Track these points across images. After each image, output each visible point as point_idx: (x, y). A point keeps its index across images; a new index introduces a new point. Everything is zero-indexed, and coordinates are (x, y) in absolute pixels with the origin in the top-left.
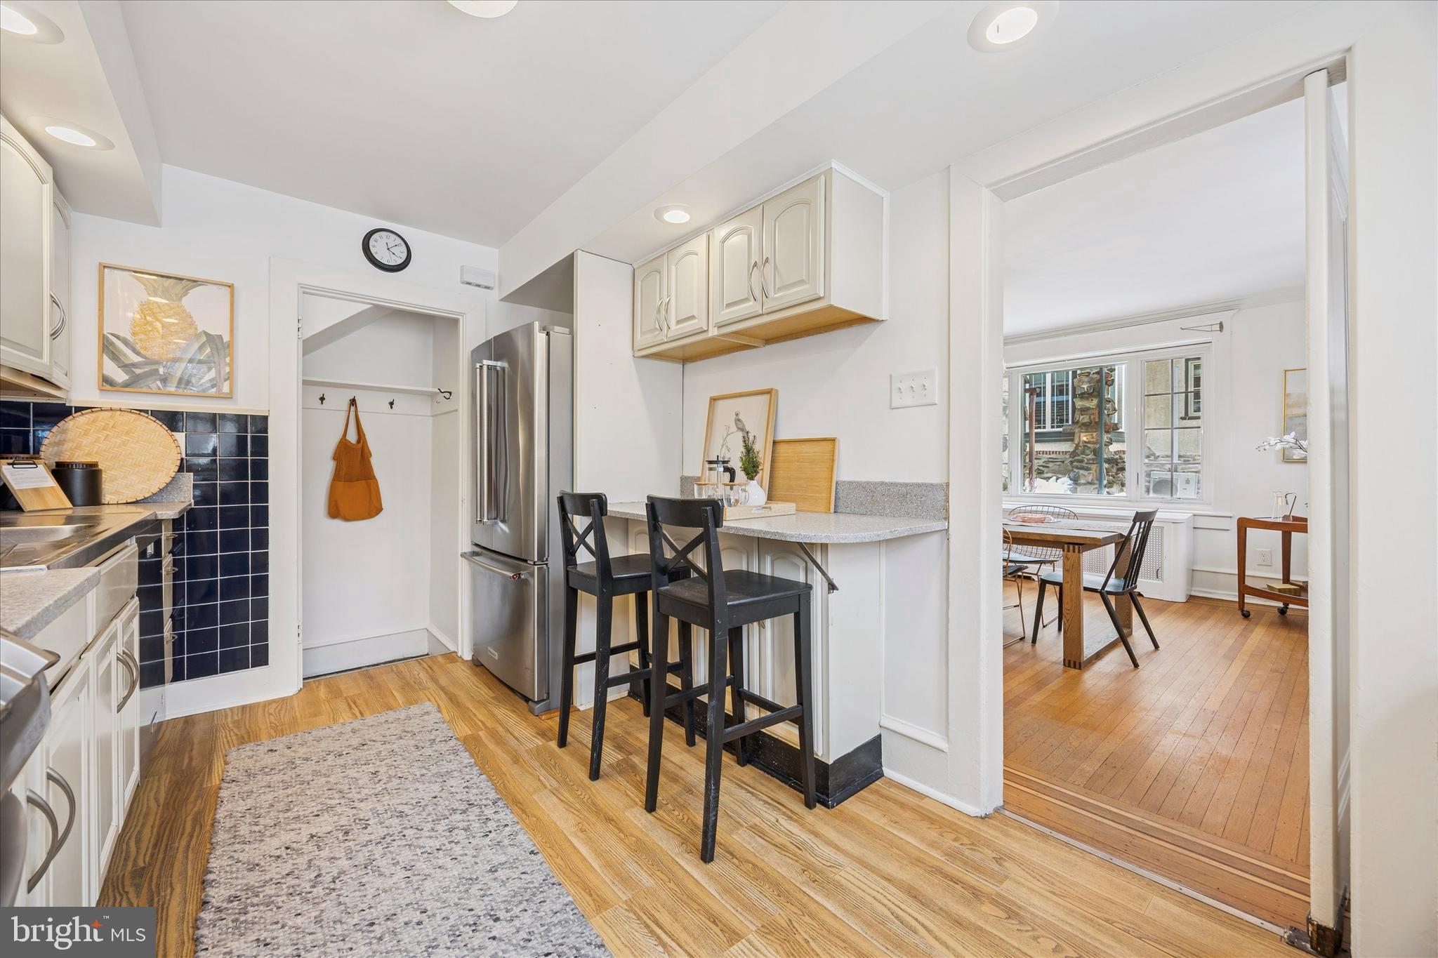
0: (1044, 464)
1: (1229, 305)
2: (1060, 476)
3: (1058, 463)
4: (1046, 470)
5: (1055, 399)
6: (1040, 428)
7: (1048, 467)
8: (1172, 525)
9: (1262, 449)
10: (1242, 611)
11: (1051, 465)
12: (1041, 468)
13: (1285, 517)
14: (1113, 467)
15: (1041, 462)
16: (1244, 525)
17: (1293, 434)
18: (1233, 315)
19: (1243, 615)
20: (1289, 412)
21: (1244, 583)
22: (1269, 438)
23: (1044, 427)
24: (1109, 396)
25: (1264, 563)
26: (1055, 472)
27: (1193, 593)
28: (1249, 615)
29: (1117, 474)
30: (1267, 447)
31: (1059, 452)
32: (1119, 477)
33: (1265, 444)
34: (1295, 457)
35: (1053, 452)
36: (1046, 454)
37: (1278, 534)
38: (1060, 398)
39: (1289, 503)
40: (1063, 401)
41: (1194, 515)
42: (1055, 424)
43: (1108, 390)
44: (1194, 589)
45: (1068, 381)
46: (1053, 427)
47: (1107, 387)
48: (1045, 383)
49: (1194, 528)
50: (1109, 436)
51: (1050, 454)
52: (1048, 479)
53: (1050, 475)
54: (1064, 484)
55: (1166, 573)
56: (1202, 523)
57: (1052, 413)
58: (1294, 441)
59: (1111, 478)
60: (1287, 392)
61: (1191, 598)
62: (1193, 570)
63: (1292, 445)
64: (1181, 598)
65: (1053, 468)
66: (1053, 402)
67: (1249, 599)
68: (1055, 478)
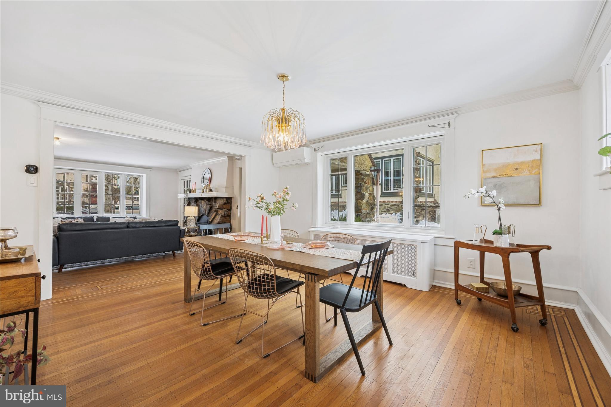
0: (390, 207)
1: (454, 111)
2: (397, 212)
3: (396, 207)
4: (391, 210)
5: (395, 178)
6: (389, 190)
7: (392, 208)
8: (421, 243)
9: (467, 197)
10: (457, 300)
11: (393, 207)
12: (389, 209)
13: (481, 241)
14: (419, 208)
15: (389, 206)
16: (458, 245)
17: (485, 187)
18: (455, 117)
19: (457, 303)
20: (484, 175)
21: (458, 282)
22: (471, 190)
23: (391, 190)
24: (418, 176)
25: (471, 267)
26: (395, 211)
27: (435, 284)
28: (461, 303)
29: (421, 212)
30: (470, 196)
31: (397, 201)
32: (422, 213)
33: (469, 193)
34: (486, 203)
35: (394, 201)
36: (391, 202)
37: (478, 252)
38: (397, 178)
39: (483, 232)
40: (398, 179)
41: (435, 237)
42: (395, 188)
43: (417, 173)
44: (435, 281)
45: (400, 168)
46: (394, 190)
47: (417, 171)
48: (391, 169)
49: (435, 245)
50: (418, 194)
51: (393, 202)
52: (391, 214)
53: (392, 212)
54: (398, 216)
55: (418, 272)
56: (439, 242)
57: (394, 183)
58: (485, 192)
59: (418, 213)
60: (483, 163)
61: (433, 288)
62: (434, 270)
63: (484, 194)
64: (426, 288)
65: (394, 209)
66: (394, 179)
67: (461, 293)
68: (395, 213)
